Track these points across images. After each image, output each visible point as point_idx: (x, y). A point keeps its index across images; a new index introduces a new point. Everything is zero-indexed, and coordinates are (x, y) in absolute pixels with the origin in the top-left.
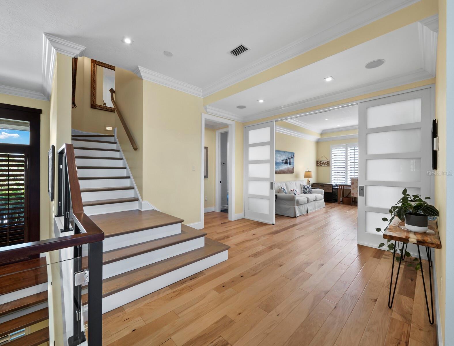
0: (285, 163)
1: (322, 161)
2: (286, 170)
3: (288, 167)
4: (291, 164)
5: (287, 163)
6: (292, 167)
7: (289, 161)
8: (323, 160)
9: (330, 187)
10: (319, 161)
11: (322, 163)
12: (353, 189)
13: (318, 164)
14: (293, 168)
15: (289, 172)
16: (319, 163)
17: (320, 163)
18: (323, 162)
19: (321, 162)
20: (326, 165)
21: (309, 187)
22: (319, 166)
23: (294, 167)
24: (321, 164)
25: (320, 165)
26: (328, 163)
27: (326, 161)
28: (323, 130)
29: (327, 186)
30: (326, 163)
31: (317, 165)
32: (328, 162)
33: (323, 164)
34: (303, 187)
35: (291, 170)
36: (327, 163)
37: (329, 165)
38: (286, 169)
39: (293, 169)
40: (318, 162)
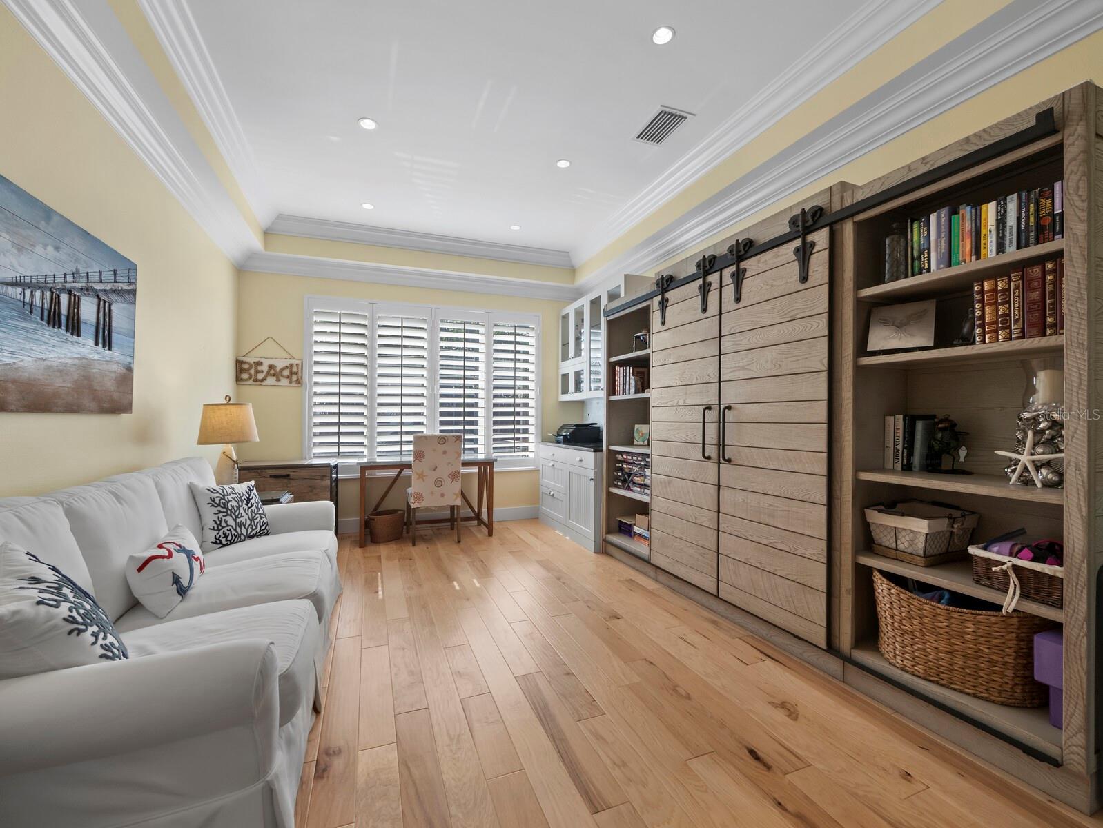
0: (53, 319)
1: (266, 363)
2: (63, 384)
3: (85, 364)
4: (108, 343)
5: (74, 327)
6: (114, 367)
7: (88, 310)
8: (271, 355)
9: (322, 478)
10: (251, 361)
11: (265, 368)
12: (421, 476)
13: (245, 376)
14: (121, 370)
15: (87, 402)
16: (247, 371)
17: (252, 371)
18: (271, 367)
19: (259, 364)
20: (285, 382)
21: (248, 500)
22: (251, 382)
23: (129, 369)
24: (260, 376)
25: (256, 380)
26: (297, 373)
27: (287, 363)
28: (280, 217)
29: (304, 473)
30: (286, 373)
31: (238, 379)
32: (295, 369)
33: (268, 374)
34: (213, 503)
35: (110, 385)
36: (292, 373)
37: (298, 381)
38: (62, 371)
39: (126, 378)
40: (243, 362)
